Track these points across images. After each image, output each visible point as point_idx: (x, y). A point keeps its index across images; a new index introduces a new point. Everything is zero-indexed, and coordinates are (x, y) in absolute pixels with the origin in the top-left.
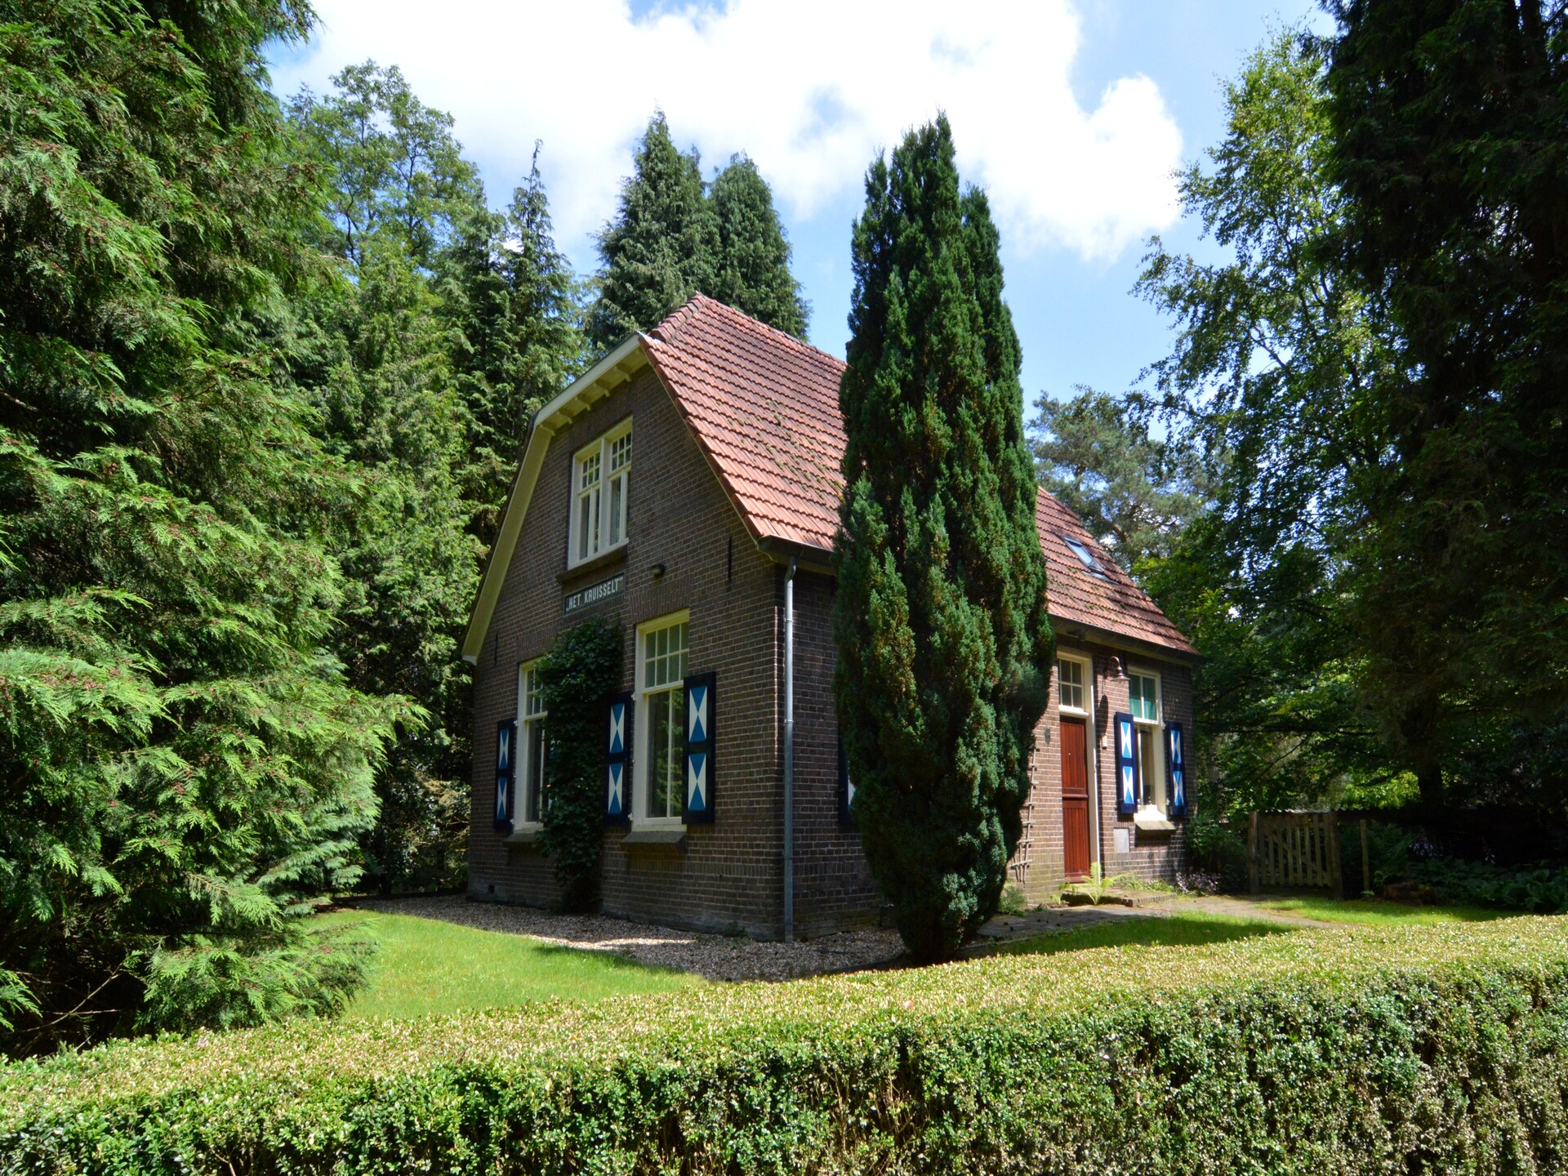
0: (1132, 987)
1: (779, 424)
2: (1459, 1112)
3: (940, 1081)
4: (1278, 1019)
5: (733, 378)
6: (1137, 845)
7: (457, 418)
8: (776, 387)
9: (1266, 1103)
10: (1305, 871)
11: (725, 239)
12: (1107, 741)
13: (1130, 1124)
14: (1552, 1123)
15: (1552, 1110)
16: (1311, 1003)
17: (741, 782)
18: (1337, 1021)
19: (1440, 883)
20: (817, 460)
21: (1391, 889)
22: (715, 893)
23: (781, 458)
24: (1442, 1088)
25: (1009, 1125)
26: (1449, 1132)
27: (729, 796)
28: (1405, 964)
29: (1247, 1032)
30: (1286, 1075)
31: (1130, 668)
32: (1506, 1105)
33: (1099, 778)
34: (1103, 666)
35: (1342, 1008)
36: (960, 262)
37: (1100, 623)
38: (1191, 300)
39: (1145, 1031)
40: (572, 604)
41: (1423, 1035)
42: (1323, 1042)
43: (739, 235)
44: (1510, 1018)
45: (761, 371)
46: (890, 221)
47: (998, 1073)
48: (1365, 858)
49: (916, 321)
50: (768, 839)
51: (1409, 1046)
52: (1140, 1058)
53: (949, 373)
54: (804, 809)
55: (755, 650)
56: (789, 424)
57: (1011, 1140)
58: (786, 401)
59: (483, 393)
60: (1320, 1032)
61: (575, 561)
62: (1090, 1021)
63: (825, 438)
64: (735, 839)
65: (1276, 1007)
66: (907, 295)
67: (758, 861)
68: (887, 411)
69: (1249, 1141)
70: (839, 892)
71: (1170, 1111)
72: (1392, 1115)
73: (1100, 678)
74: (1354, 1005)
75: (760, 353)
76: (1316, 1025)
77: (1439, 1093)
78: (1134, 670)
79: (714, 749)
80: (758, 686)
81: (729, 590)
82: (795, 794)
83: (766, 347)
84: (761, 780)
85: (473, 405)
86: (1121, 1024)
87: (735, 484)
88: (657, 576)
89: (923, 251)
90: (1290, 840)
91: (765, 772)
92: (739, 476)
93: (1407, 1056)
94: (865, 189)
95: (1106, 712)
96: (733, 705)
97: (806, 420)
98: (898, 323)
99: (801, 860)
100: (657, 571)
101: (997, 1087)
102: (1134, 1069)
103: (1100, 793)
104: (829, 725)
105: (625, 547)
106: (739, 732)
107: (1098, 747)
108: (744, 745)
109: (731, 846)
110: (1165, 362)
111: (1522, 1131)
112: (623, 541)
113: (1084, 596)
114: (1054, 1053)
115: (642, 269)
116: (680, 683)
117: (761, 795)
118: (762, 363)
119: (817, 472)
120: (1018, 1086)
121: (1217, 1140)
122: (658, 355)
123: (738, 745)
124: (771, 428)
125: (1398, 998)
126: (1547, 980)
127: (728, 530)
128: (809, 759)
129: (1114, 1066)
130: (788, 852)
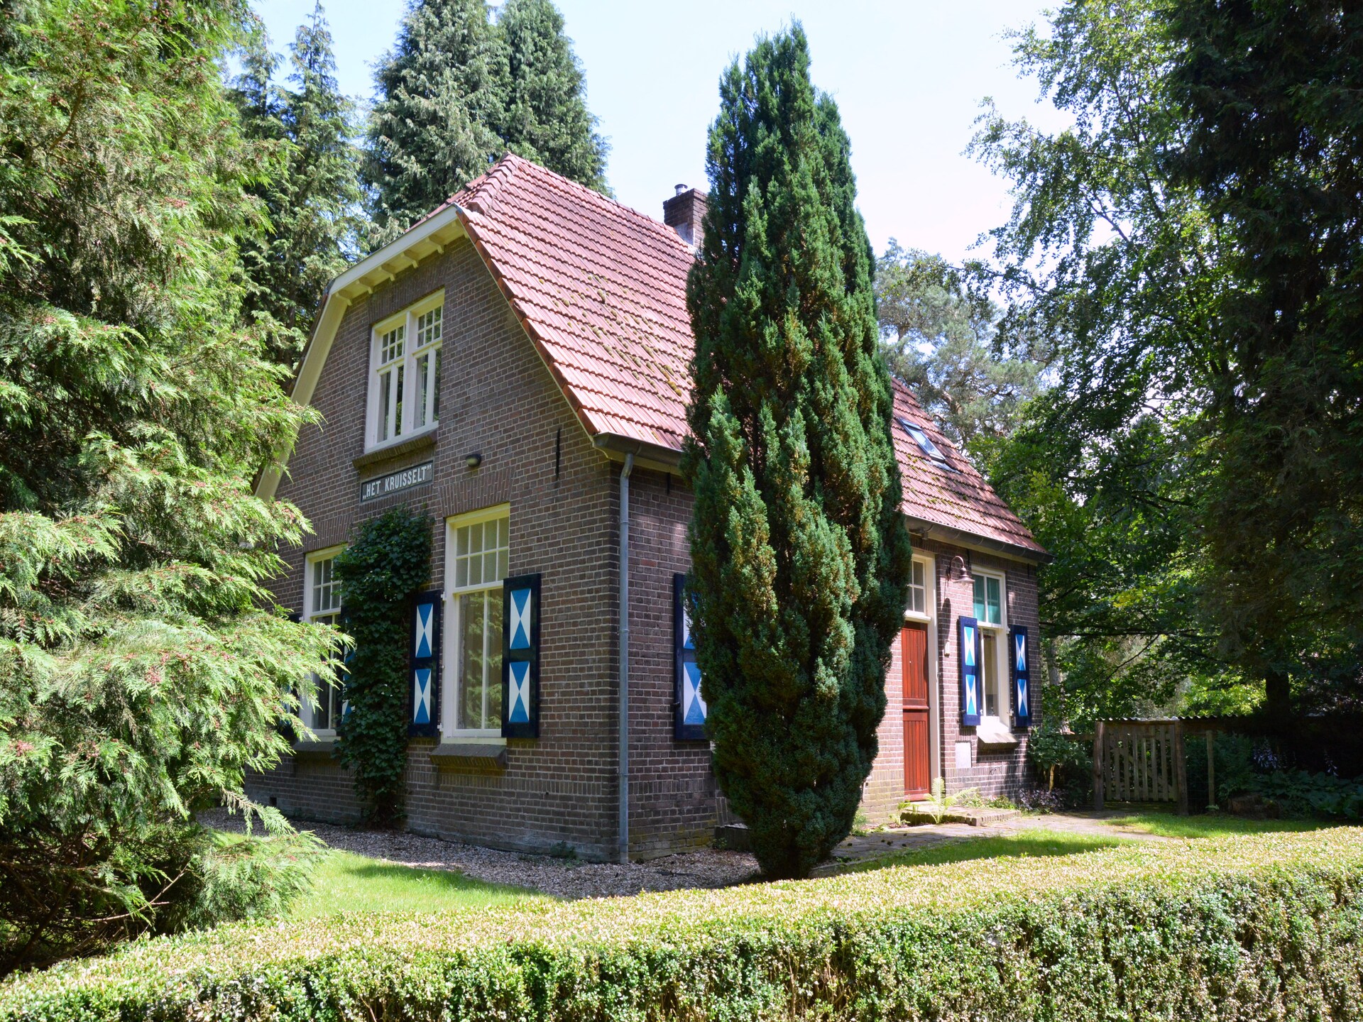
0: (1012, 889)
1: (603, 302)
2: (1273, 990)
3: (868, 962)
4: (1128, 913)
5: (553, 251)
6: (978, 760)
7: (235, 279)
8: (597, 258)
9: (1117, 981)
10: (1150, 785)
11: (515, 70)
12: (950, 647)
13: (1012, 996)
14: (1351, 1002)
15: (1351, 991)
16: (1154, 899)
17: (570, 694)
18: (1174, 914)
19: (1284, 796)
20: (644, 342)
21: (1236, 804)
22: (540, 812)
23: (609, 342)
24: (1259, 970)
25: (920, 996)
26: (1266, 1007)
27: (556, 709)
28: (1232, 867)
29: (1103, 924)
30: (1134, 958)
31: (973, 567)
32: (1311, 985)
33: (941, 687)
34: (946, 568)
35: (1179, 903)
36: (818, 173)
37: (943, 520)
38: (1031, 167)
39: (1024, 924)
40: (370, 491)
41: (1245, 926)
42: (1164, 932)
43: (530, 65)
44: (1316, 912)
45: (580, 240)
46: (747, 127)
47: (910, 956)
48: (1211, 771)
49: (774, 233)
50: (601, 755)
51: (1233, 936)
52: (1019, 945)
53: (807, 285)
54: (638, 724)
55: (586, 553)
56: (613, 300)
57: (921, 1008)
58: (608, 274)
59: (259, 250)
60: (1161, 924)
61: (372, 444)
62: (981, 915)
63: (650, 315)
64: (563, 754)
65: (1127, 903)
66: (767, 204)
67: (590, 779)
68: (748, 323)
69: (1103, 1011)
70: (673, 812)
71: (1043, 988)
72: (1217, 992)
73: (943, 580)
74: (1189, 901)
75: (577, 218)
76: (1158, 918)
77: (1256, 974)
78: (977, 569)
79: (538, 657)
80: (590, 591)
81: (556, 486)
82: (630, 708)
83: (582, 212)
84: (594, 693)
85: (249, 262)
86: (1005, 917)
87: (567, 373)
88: (472, 467)
89: (781, 163)
90: (1136, 753)
91: (598, 684)
92: (569, 365)
93: (1230, 943)
94: (718, 92)
95: (949, 616)
96: (560, 611)
97: (629, 295)
98: (757, 236)
99: (636, 778)
100: (472, 461)
101: (910, 967)
102: (1014, 953)
103: (942, 704)
104: (664, 633)
105: (435, 432)
106: (568, 640)
107: (940, 654)
108: (575, 654)
109: (559, 762)
110: (1004, 229)
111: (1325, 1008)
112: (431, 425)
113: (926, 489)
114: (954, 941)
115: (425, 104)
116: (499, 584)
117: (594, 708)
118: (580, 230)
119: (646, 356)
120: (926, 966)
121: (1078, 1011)
122: (478, 229)
123: (567, 654)
124: (596, 307)
125: (1224, 895)
126: (1348, 880)
127: (556, 422)
128: (644, 670)
129: (1000, 951)
130: (623, 769)
